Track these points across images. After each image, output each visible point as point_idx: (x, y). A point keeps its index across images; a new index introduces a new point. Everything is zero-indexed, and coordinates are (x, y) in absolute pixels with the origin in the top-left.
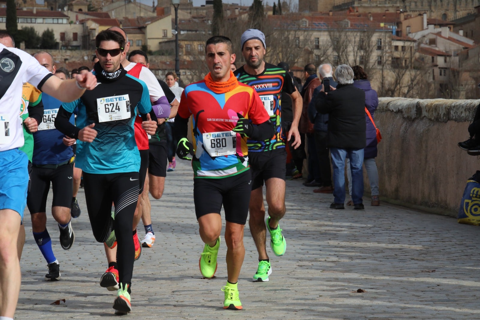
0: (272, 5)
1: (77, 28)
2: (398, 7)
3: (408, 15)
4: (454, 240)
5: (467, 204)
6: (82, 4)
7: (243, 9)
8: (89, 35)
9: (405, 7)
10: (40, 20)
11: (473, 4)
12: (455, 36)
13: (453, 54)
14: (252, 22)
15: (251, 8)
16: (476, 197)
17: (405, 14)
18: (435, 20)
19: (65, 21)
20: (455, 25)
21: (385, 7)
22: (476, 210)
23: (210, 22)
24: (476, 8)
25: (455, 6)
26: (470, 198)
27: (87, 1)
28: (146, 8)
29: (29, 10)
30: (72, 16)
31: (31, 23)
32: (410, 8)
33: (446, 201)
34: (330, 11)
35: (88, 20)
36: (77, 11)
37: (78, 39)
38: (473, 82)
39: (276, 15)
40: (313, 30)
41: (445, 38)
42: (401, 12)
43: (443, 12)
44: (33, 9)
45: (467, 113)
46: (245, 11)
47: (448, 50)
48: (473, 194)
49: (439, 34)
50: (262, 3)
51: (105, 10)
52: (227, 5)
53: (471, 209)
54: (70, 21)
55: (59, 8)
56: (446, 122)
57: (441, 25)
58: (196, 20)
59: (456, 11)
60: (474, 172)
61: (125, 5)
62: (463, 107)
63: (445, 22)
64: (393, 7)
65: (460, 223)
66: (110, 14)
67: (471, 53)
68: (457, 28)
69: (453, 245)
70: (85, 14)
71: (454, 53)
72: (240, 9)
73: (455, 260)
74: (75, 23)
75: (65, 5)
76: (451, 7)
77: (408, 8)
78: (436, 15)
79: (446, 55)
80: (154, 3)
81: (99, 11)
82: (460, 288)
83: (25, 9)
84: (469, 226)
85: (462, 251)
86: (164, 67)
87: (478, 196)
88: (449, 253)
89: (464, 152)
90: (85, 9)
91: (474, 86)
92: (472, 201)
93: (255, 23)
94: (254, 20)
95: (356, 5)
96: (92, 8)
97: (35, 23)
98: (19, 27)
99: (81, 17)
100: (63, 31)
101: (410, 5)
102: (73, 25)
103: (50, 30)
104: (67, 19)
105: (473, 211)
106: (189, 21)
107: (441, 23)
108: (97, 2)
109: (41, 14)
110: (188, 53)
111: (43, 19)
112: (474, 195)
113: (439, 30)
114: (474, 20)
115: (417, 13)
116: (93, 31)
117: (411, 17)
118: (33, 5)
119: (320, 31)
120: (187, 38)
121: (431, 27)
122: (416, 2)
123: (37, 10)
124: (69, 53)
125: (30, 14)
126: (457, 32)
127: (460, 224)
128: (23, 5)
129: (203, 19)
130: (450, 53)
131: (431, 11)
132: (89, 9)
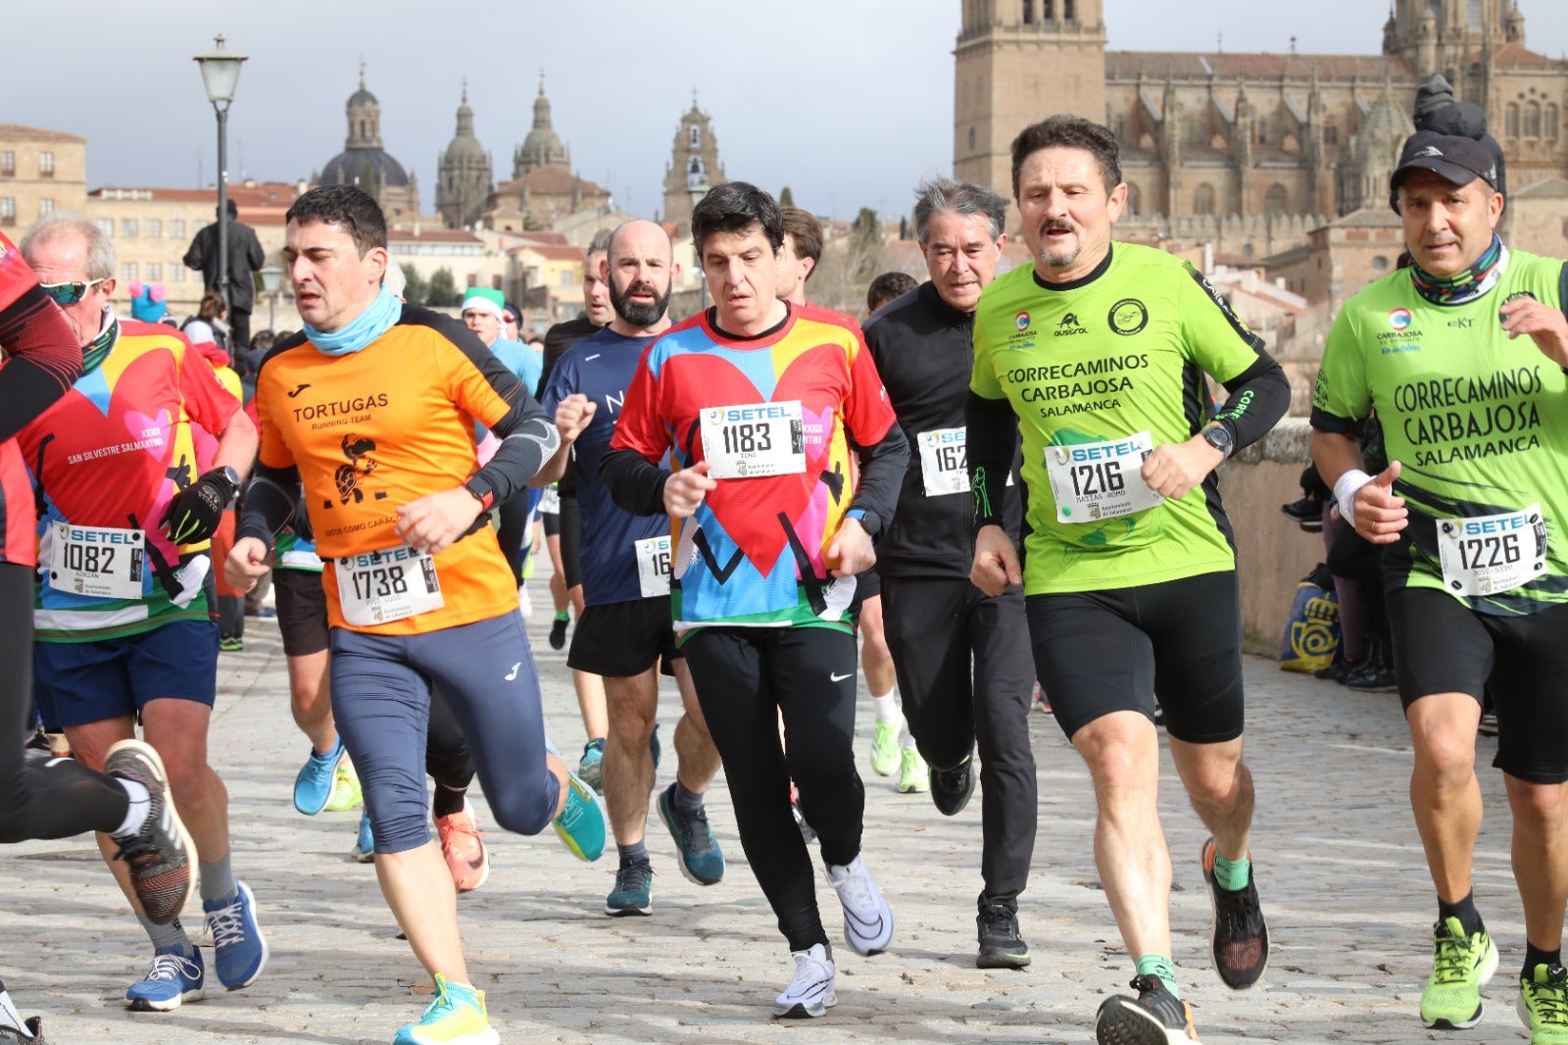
0: (898, 221)
1: (501, 265)
2: (1154, 229)
3: (1174, 246)
4: (1274, 705)
5: (1298, 631)
6: (511, 216)
8: (524, 280)
9: (1169, 230)
10: (426, 249)
11: (1303, 226)
12: (1268, 289)
13: (1263, 325)
14: (858, 253)
15: (857, 224)
16: (1316, 617)
17: (1170, 242)
18: (1228, 256)
19: (477, 251)
20: (1272, 267)
21: (1128, 228)
22: (1315, 643)
24: (1311, 234)
25: (1269, 228)
26: (1304, 619)
27: (521, 209)
29: (405, 229)
30: (491, 239)
31: (409, 253)
32: (1178, 231)
33: (1255, 625)
34: (1019, 233)
35: (523, 248)
36: (502, 229)
37: (503, 287)
38: (1306, 383)
39: (906, 243)
41: (1248, 293)
42: (1160, 239)
43: (1244, 241)
44: (413, 228)
45: (1300, 445)
46: (842, 232)
47: (1254, 317)
48: (1310, 610)
50: (878, 217)
51: (558, 228)
53: (1305, 643)
54: (487, 249)
55: (466, 223)
56: (1257, 464)
57: (1241, 267)
59: (1270, 239)
60: (1313, 567)
61: (599, 218)
62: (1290, 433)
63: (1248, 262)
64: (1143, 228)
65: (1284, 669)
66: (567, 236)
67: (1300, 326)
68: (1274, 274)
69: (1270, 715)
70: (518, 235)
71: (1268, 324)
72: (835, 227)
73: (1273, 745)
74: (497, 255)
75: (477, 219)
76: (1261, 231)
77: (1174, 232)
78: (1232, 246)
80: (657, 214)
81: (546, 231)
82: (1285, 803)
83: (397, 227)
84: (1300, 677)
85: (1288, 727)
87: (1320, 616)
88: (1263, 731)
89: (1294, 524)
90: (517, 226)
91: (1307, 392)
92: (1309, 625)
93: (864, 256)
94: (863, 250)
96: (533, 223)
97: (416, 254)
99: (510, 242)
100: (472, 271)
101: (1179, 225)
102: (492, 258)
103: (446, 269)
104: (482, 247)
105: (1309, 644)
107: (1240, 262)
108: (541, 212)
109: (428, 237)
111: (434, 246)
112: (1313, 614)
113: (1236, 275)
114: (1306, 258)
115: (1193, 242)
116: (533, 271)
117: (1180, 250)
118: (413, 220)
121: (1222, 269)
122: (1190, 220)
123: (421, 229)
125: (407, 237)
126: (1271, 280)
127: (1283, 673)
128: (395, 218)
130: (1258, 325)
131: (1220, 238)
132: (526, 227)
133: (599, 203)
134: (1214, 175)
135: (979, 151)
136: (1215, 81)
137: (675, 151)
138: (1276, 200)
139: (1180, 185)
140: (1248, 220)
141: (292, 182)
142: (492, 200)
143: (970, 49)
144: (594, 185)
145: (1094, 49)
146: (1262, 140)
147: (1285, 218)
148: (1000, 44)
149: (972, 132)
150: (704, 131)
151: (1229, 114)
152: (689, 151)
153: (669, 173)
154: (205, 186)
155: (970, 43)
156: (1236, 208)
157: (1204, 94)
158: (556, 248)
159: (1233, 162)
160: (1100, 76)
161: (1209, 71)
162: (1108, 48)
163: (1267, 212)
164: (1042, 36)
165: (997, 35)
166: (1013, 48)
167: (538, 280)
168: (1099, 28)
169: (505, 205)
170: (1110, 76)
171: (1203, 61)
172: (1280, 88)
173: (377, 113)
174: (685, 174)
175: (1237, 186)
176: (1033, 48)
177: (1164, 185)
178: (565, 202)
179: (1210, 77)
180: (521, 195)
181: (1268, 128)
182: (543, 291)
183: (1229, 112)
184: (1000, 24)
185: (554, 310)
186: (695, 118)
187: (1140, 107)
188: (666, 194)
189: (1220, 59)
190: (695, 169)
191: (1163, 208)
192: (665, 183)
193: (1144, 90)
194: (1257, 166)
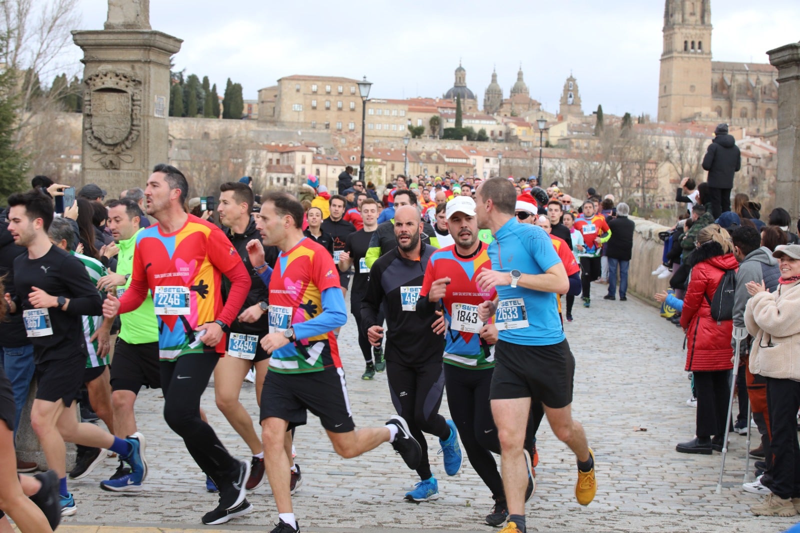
0: (637, 117)
1: (502, 128)
6: (507, 111)
7: (617, 118)
8: (510, 133)
9: (731, 122)
10: (477, 121)
12: (764, 145)
13: (762, 157)
15: (623, 118)
18: (751, 132)
19: (494, 122)
20: (765, 137)
23: (594, 127)
25: (766, 123)
27: (510, 109)
28: (551, 116)
29: (471, 115)
30: (499, 119)
31: (472, 123)
34: (679, 122)
35: (510, 122)
36: (503, 116)
37: (503, 135)
39: (640, 125)
40: (666, 135)
41: (757, 145)
43: (756, 127)
44: (475, 114)
46: (619, 121)
47: (758, 154)
49: (753, 143)
50: (631, 116)
51: (522, 116)
52: (606, 115)
54: (498, 123)
55: (492, 113)
57: (755, 136)
58: (585, 125)
59: (766, 127)
61: (537, 113)
63: (757, 135)
66: (525, 119)
67: (774, 157)
68: (766, 139)
70: (509, 118)
74: (501, 124)
75: (495, 112)
76: (763, 124)
77: (733, 123)
78: (753, 129)
79: (758, 158)
80: (557, 112)
81: (518, 117)
83: (468, 114)
86: (559, 156)
90: (509, 115)
94: (624, 127)
95: (697, 119)
96: (514, 114)
97: (474, 123)
98: (463, 126)
99: (506, 120)
100: (492, 129)
102: (499, 126)
103: (484, 128)
104: (496, 121)
106: (580, 125)
108: (517, 110)
109: (478, 118)
110: (577, 148)
111: (480, 120)
113: (753, 139)
114: (777, 134)
118: (475, 112)
119: (670, 136)
120: (576, 138)
121: (748, 137)
124: (495, 144)
125: (471, 117)
126: (765, 142)
128: (467, 111)
129: (589, 124)
130: (760, 156)
131: (749, 126)
132: (512, 115)
133: (536, 108)
134: (748, 105)
135: (667, 94)
136: (749, 72)
137: (564, 90)
138: (769, 113)
139: (735, 108)
140: (759, 120)
141: (434, 98)
142: (501, 104)
143: (666, 59)
144: (536, 101)
145: (708, 60)
146: (765, 93)
147: (771, 120)
148: (676, 57)
149: (665, 87)
150: (574, 84)
151: (754, 84)
152: (569, 90)
153: (562, 98)
154: (405, 99)
155: (666, 57)
156: (755, 116)
157: (745, 77)
158: (521, 123)
159: (754, 100)
160: (710, 70)
161: (747, 69)
162: (713, 60)
163: (765, 118)
164: (690, 55)
165: (675, 54)
166: (680, 59)
167: (515, 133)
168: (710, 53)
169: (506, 107)
170: (713, 69)
171: (745, 66)
172: (772, 76)
173: (465, 75)
174: (567, 98)
175: (756, 108)
176: (687, 59)
177: (730, 107)
178: (526, 106)
179: (747, 71)
180: (511, 104)
181: (767, 89)
182: (516, 137)
183: (753, 83)
184: (676, 51)
185: (520, 143)
186: (571, 79)
187: (723, 81)
188: (561, 105)
189: (750, 65)
190: (571, 97)
191: (730, 116)
192: (561, 101)
193: (725, 75)
194: (763, 102)
